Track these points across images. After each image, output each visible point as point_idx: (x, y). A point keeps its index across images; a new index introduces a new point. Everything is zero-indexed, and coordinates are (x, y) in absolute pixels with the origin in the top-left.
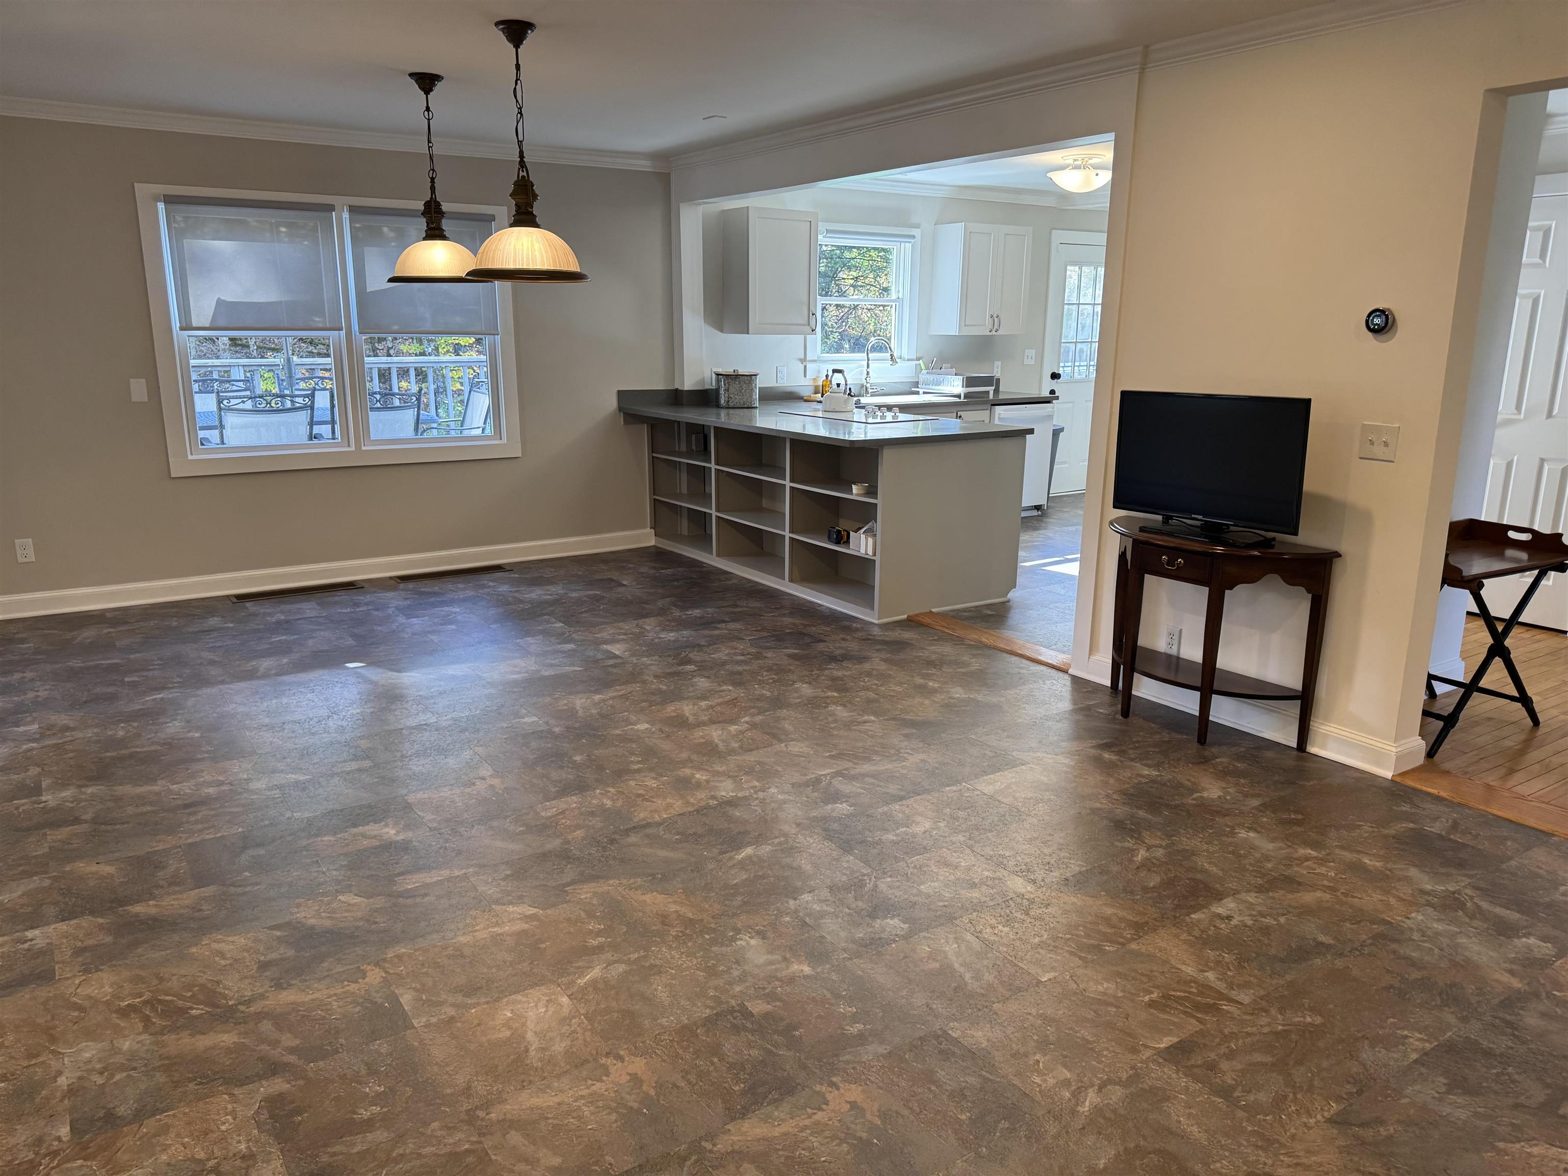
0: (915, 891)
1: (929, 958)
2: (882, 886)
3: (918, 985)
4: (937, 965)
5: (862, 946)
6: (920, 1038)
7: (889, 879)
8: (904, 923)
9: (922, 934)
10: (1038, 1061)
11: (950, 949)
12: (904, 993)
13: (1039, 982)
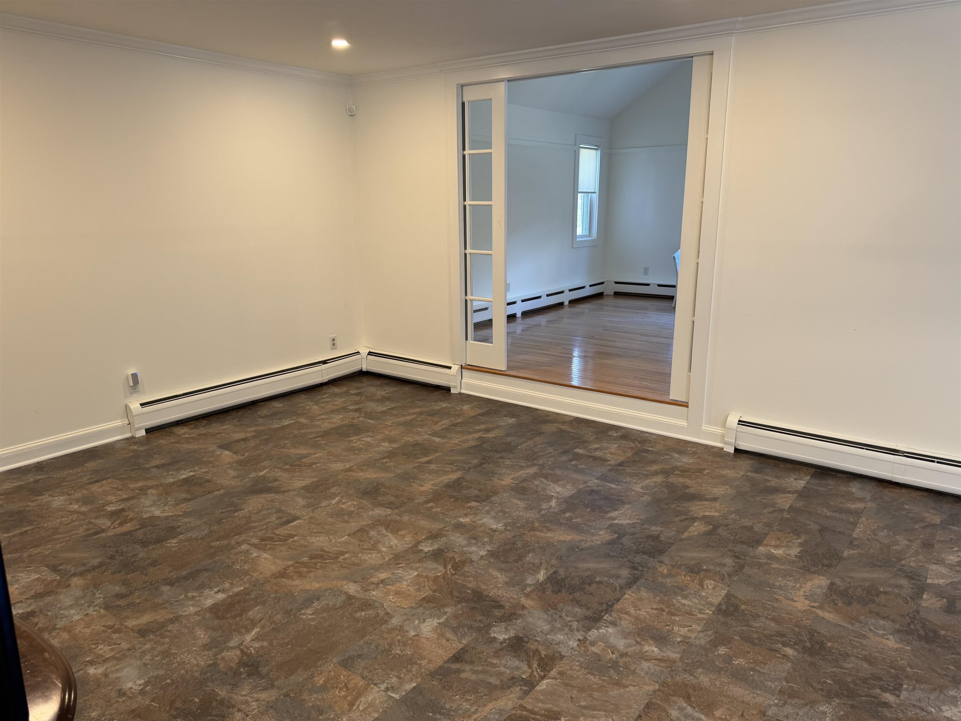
0: (420, 570)
1: (404, 535)
2: (441, 568)
3: (408, 523)
4: (400, 533)
5: (440, 534)
6: (402, 506)
7: (439, 574)
8: (421, 550)
9: (411, 545)
10: (353, 508)
11: (394, 541)
12: (413, 520)
13: (349, 535)
